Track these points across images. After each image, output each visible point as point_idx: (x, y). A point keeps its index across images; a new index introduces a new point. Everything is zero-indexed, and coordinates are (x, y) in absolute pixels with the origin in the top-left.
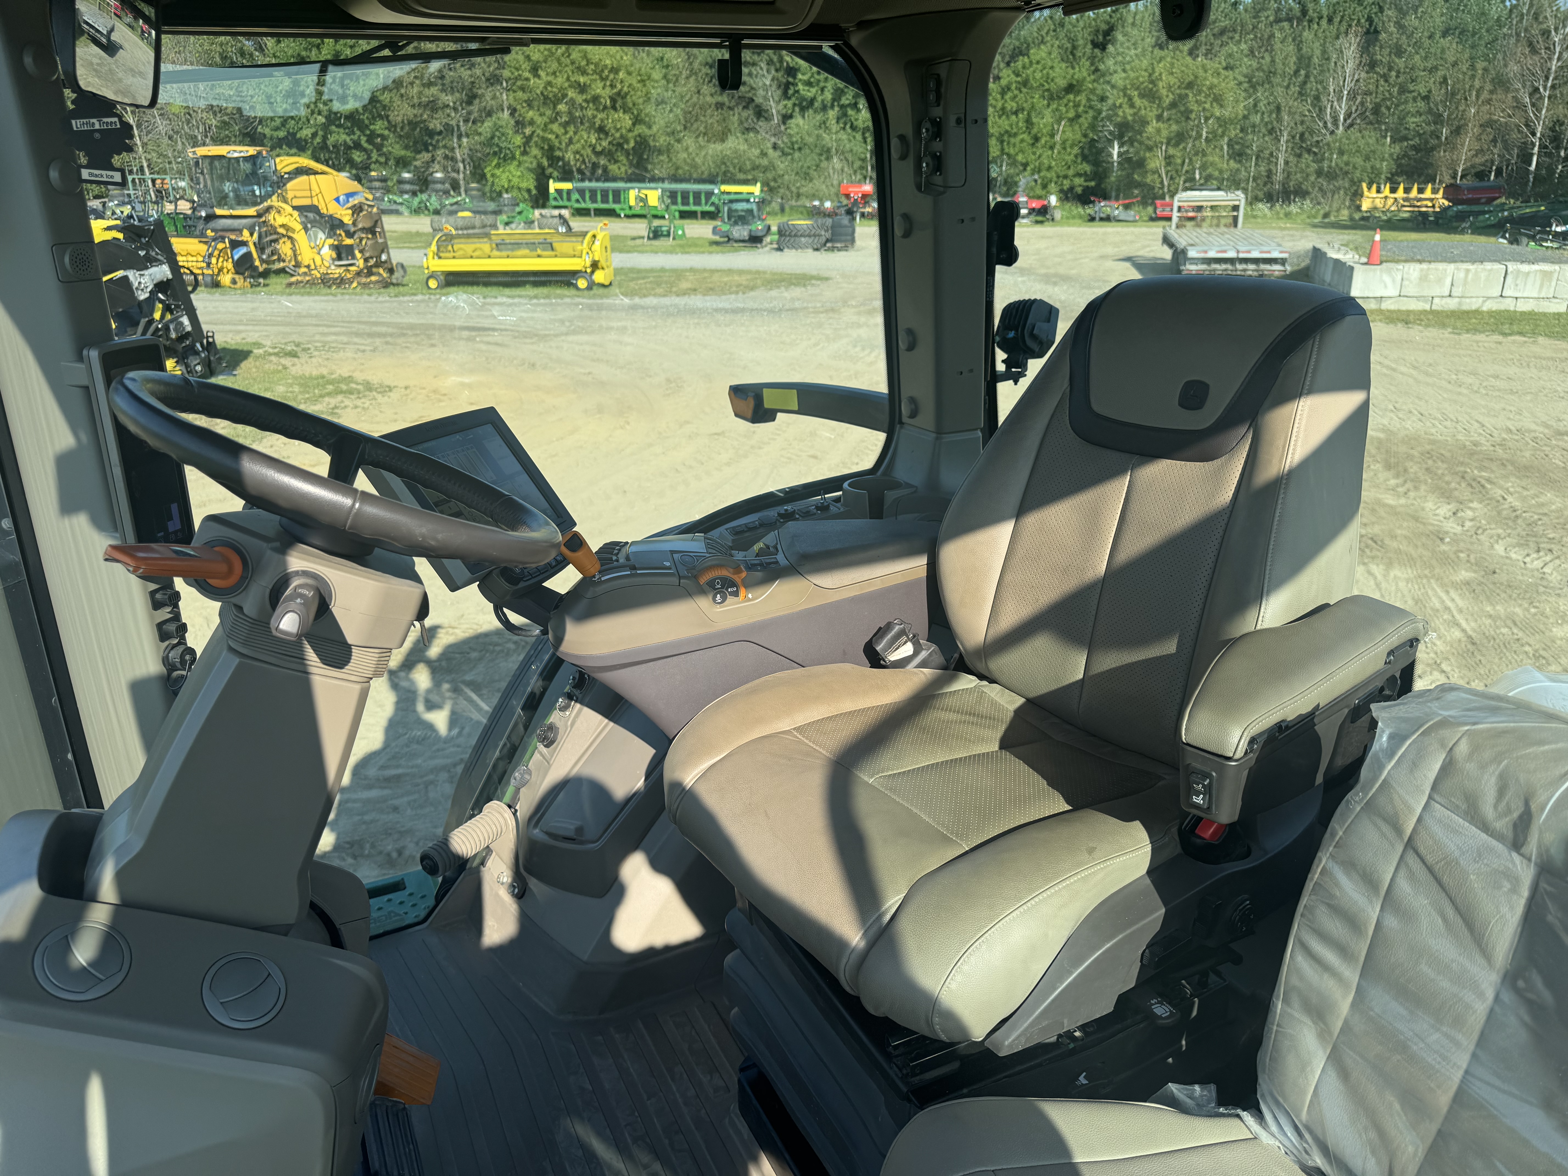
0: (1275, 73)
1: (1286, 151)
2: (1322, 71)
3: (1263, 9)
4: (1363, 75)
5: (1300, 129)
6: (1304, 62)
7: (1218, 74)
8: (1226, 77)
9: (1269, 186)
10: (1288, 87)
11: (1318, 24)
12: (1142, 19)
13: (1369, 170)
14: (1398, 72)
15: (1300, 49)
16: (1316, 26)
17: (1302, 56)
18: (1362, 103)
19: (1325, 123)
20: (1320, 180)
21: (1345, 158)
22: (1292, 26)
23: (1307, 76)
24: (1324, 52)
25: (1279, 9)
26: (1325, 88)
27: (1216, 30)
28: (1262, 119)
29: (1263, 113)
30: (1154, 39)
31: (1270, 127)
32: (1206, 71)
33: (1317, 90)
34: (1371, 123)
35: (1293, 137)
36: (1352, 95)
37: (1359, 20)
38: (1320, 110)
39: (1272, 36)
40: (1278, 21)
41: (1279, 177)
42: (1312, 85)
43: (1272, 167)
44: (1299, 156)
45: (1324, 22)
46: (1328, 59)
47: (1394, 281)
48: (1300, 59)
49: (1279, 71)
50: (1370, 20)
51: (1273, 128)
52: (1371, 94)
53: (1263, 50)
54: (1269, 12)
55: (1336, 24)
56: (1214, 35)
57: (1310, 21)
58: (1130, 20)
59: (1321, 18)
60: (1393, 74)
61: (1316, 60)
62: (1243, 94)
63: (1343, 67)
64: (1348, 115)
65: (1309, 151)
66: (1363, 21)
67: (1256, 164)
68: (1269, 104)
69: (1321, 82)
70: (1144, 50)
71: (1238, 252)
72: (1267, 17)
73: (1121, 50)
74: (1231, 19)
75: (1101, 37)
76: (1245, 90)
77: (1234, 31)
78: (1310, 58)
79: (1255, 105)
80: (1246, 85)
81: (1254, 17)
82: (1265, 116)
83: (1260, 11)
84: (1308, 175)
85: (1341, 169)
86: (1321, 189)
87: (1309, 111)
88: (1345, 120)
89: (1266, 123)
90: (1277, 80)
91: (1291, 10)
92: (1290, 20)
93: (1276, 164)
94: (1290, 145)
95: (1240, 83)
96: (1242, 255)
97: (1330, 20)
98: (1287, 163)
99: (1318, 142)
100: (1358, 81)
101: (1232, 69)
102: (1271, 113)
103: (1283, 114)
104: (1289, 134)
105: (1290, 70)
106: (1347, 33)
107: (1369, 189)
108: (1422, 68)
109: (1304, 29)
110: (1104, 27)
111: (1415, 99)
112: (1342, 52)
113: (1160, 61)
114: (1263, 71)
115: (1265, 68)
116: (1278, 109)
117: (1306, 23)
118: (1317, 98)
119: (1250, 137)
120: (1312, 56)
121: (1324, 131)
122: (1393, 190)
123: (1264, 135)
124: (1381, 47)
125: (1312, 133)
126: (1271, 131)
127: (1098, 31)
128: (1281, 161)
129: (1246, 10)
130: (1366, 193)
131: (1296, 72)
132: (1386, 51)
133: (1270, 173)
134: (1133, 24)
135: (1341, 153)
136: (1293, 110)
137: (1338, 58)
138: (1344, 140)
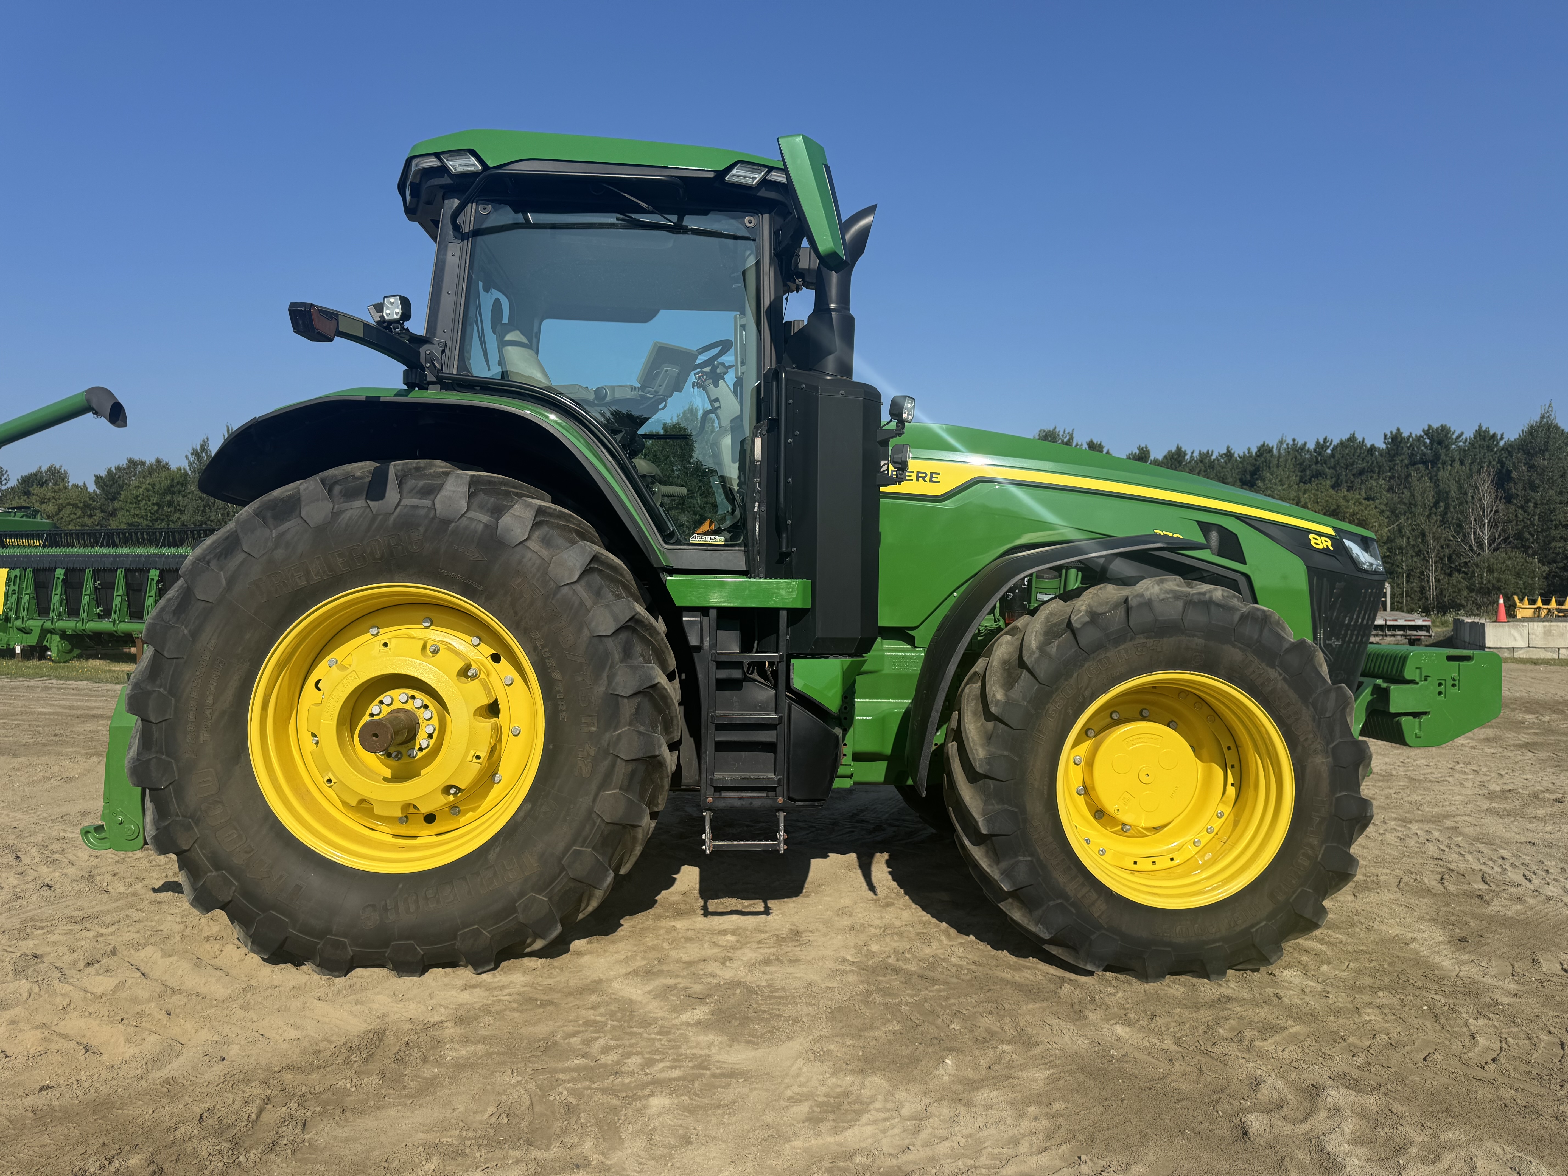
0: (1415, 505)
1: (1436, 570)
2: (1461, 504)
3: (1397, 454)
4: (1502, 506)
5: (1447, 551)
6: (1442, 496)
7: (1360, 503)
8: (1368, 506)
9: (1424, 600)
10: (1429, 516)
11: (1451, 465)
12: (1286, 461)
13: (1522, 586)
14: (1536, 504)
15: (1437, 486)
16: (1449, 467)
17: (1440, 491)
18: (1504, 530)
19: (1471, 546)
20: (1473, 594)
21: (1496, 574)
22: (1427, 468)
23: (1447, 507)
24: (1460, 487)
25: (1413, 454)
26: (1466, 517)
27: (1355, 471)
28: (1408, 543)
29: (1409, 538)
30: (1298, 478)
31: (1416, 549)
32: (1348, 501)
33: (1458, 519)
34: (1516, 547)
35: (1441, 559)
36: (1493, 525)
37: (1490, 462)
38: (1464, 536)
39: (1409, 475)
40: (1413, 464)
41: (1432, 594)
42: (1452, 515)
43: (1425, 584)
44: (1450, 575)
45: (1457, 464)
46: (1465, 493)
47: (1521, 635)
48: (1439, 493)
49: (1419, 503)
50: (1500, 462)
51: (1420, 551)
52: (1511, 522)
53: (1402, 487)
54: (1403, 457)
55: (1468, 465)
56: (1353, 475)
57: (1444, 463)
58: (1275, 462)
59: (1453, 461)
60: (1531, 505)
61: (1453, 494)
62: (1386, 520)
63: (1481, 500)
64: (1492, 541)
65: (1459, 571)
66: (1494, 463)
67: (1408, 581)
68: (1413, 530)
69: (1462, 513)
70: (1290, 486)
71: (1386, 620)
72: (1402, 460)
73: (1269, 485)
74: (1368, 462)
75: (1248, 477)
76: (1388, 517)
77: (1372, 471)
78: (1447, 493)
79: (1400, 530)
80: (1388, 513)
81: (1390, 461)
82: (1411, 540)
83: (1394, 456)
84: (1460, 590)
85: (1493, 585)
86: (1475, 602)
87: (1453, 537)
88: (1490, 545)
89: (1413, 546)
90: (1419, 510)
91: (1424, 454)
92: (1424, 463)
93: (1428, 582)
94: (1440, 566)
95: (1382, 512)
96: (1389, 623)
97: (1462, 463)
98: (1438, 581)
99: (1466, 563)
100: (1496, 511)
101: (1373, 499)
102: (1416, 537)
103: (1428, 538)
104: (1436, 556)
105: (1431, 501)
106: (1479, 472)
107: (1521, 600)
108: (1558, 501)
109: (1439, 469)
110: (1250, 468)
111: (1556, 527)
112: (1477, 487)
113: (1304, 493)
114: (1404, 504)
115: (1406, 501)
116: (1423, 535)
117: (1440, 465)
118: (1460, 526)
119: (1399, 557)
120: (1450, 491)
121: (1471, 554)
122: (1546, 602)
123: (1412, 556)
124: (1515, 484)
125: (1459, 555)
126: (1419, 553)
127: (1245, 471)
128: (1432, 579)
129: (1381, 455)
130: (1518, 604)
131: (1436, 504)
132: (1520, 486)
133: (1422, 590)
134: (1278, 466)
135: (1491, 570)
136: (1437, 535)
137: (1474, 492)
138: (1492, 560)
